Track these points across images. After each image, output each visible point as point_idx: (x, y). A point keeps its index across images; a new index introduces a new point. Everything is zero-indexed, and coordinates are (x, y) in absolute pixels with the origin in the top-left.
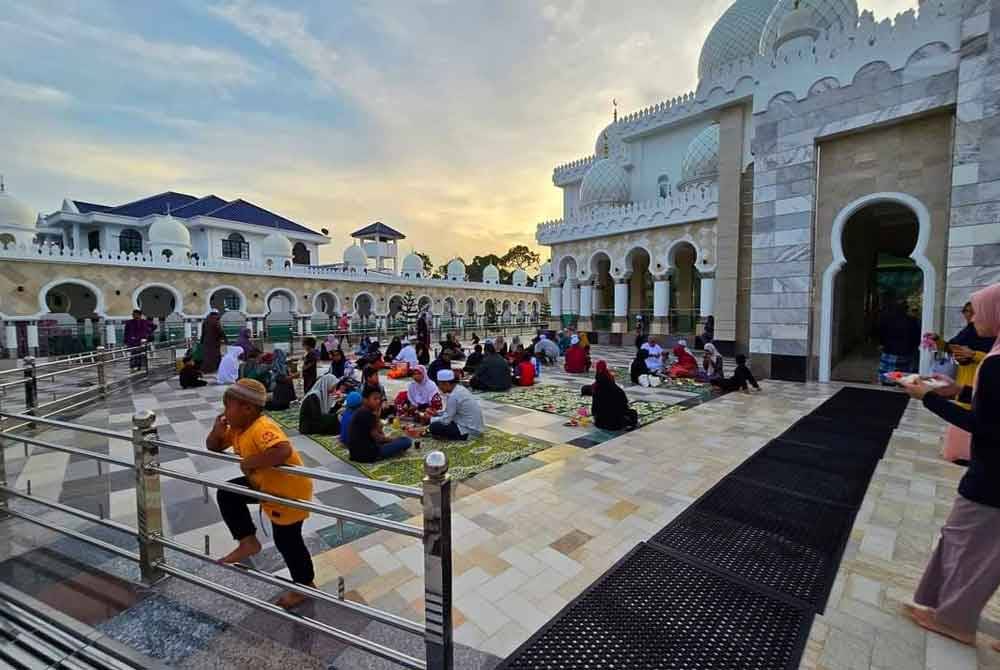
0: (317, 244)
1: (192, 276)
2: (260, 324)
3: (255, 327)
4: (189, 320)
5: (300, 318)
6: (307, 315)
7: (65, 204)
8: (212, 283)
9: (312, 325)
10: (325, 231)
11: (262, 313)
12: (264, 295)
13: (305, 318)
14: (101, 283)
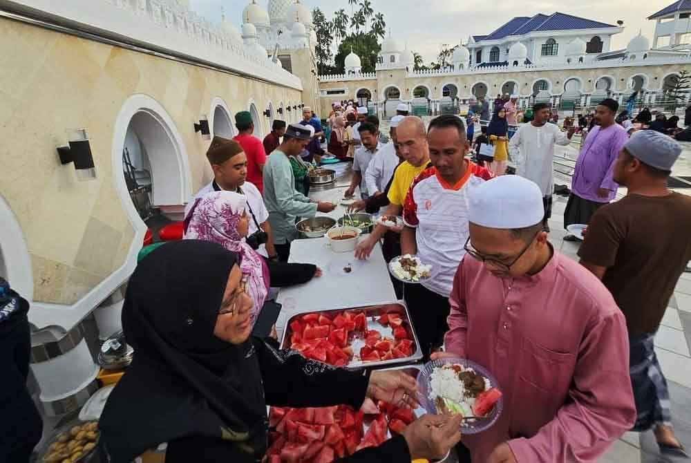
0: (610, 35)
1: (526, 74)
2: (558, 99)
3: (554, 101)
4: (522, 98)
5: (583, 95)
6: (589, 93)
7: (470, 38)
8: (535, 77)
9: (591, 99)
10: (620, 22)
11: (560, 92)
12: (563, 81)
13: (587, 95)
14: (489, 81)
